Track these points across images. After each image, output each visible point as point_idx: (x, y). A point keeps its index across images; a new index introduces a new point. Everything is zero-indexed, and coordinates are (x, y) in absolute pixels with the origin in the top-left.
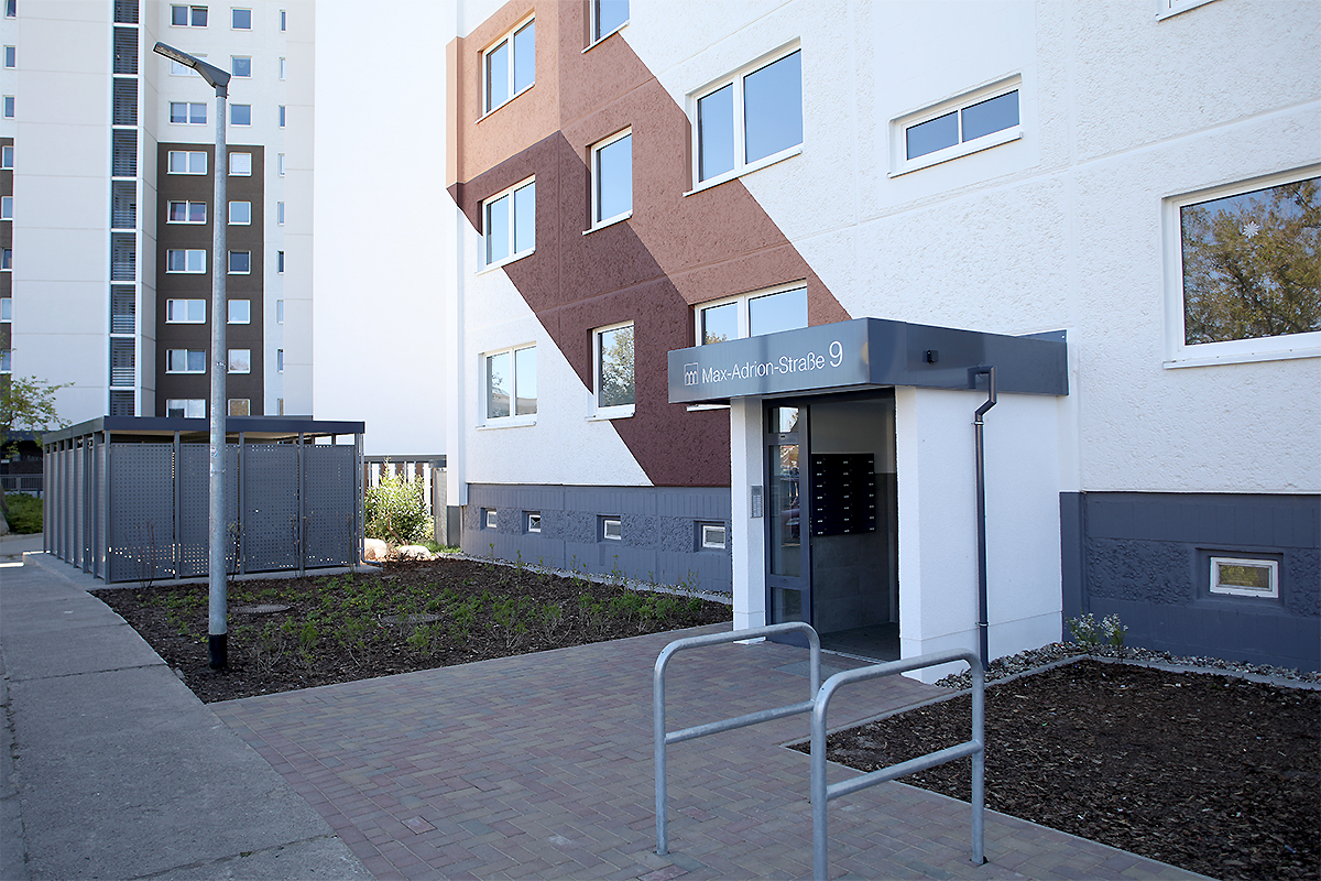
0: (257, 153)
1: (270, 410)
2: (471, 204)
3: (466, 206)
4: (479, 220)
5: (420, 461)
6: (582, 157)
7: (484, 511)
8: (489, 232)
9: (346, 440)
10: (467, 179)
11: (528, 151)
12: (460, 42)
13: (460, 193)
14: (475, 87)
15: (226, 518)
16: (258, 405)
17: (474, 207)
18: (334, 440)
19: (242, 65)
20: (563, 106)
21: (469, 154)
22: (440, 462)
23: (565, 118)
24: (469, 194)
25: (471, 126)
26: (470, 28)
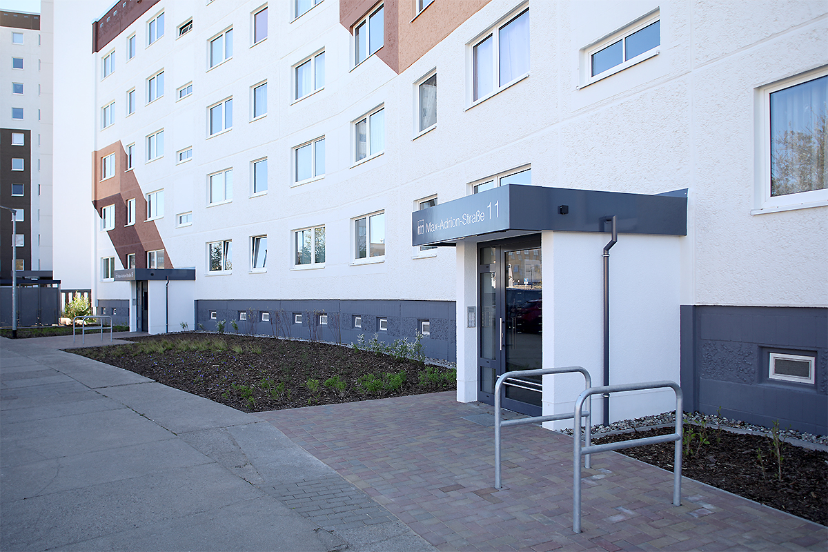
0: (27, 134)
1: (34, 268)
2: (99, 208)
3: (97, 208)
4: (102, 214)
5: (82, 292)
6: (126, 202)
7: (103, 308)
8: (105, 218)
9: (55, 286)
10: (97, 200)
11: (113, 196)
12: (96, 152)
13: (95, 203)
14: (100, 169)
15: (16, 310)
16: (28, 265)
17: (99, 210)
18: (51, 285)
19: (18, 87)
20: (121, 185)
21: (97, 192)
22: (89, 292)
23: (121, 190)
24: (98, 204)
25: (99, 181)
26: (98, 150)
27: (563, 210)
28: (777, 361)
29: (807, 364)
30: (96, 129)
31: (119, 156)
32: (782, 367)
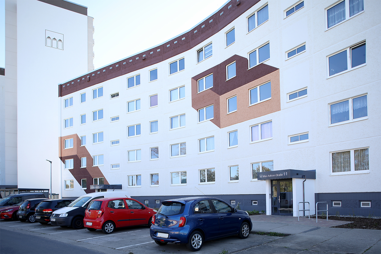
3: (62, 160)
6: (80, 159)
8: (66, 164)
10: (62, 156)
11: (72, 156)
13: (61, 158)
14: (63, 144)
17: (63, 161)
20: (77, 152)
21: (62, 153)
23: (77, 153)
24: (63, 158)
25: (63, 150)
26: (62, 136)
27: (297, 174)
28: (334, 203)
29: (340, 203)
30: (61, 128)
31: (76, 140)
32: (335, 204)
